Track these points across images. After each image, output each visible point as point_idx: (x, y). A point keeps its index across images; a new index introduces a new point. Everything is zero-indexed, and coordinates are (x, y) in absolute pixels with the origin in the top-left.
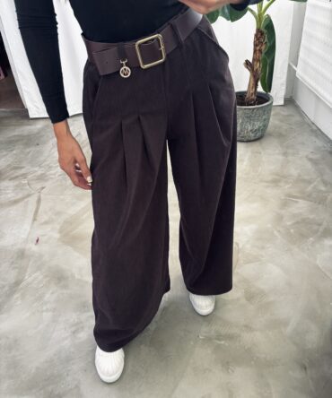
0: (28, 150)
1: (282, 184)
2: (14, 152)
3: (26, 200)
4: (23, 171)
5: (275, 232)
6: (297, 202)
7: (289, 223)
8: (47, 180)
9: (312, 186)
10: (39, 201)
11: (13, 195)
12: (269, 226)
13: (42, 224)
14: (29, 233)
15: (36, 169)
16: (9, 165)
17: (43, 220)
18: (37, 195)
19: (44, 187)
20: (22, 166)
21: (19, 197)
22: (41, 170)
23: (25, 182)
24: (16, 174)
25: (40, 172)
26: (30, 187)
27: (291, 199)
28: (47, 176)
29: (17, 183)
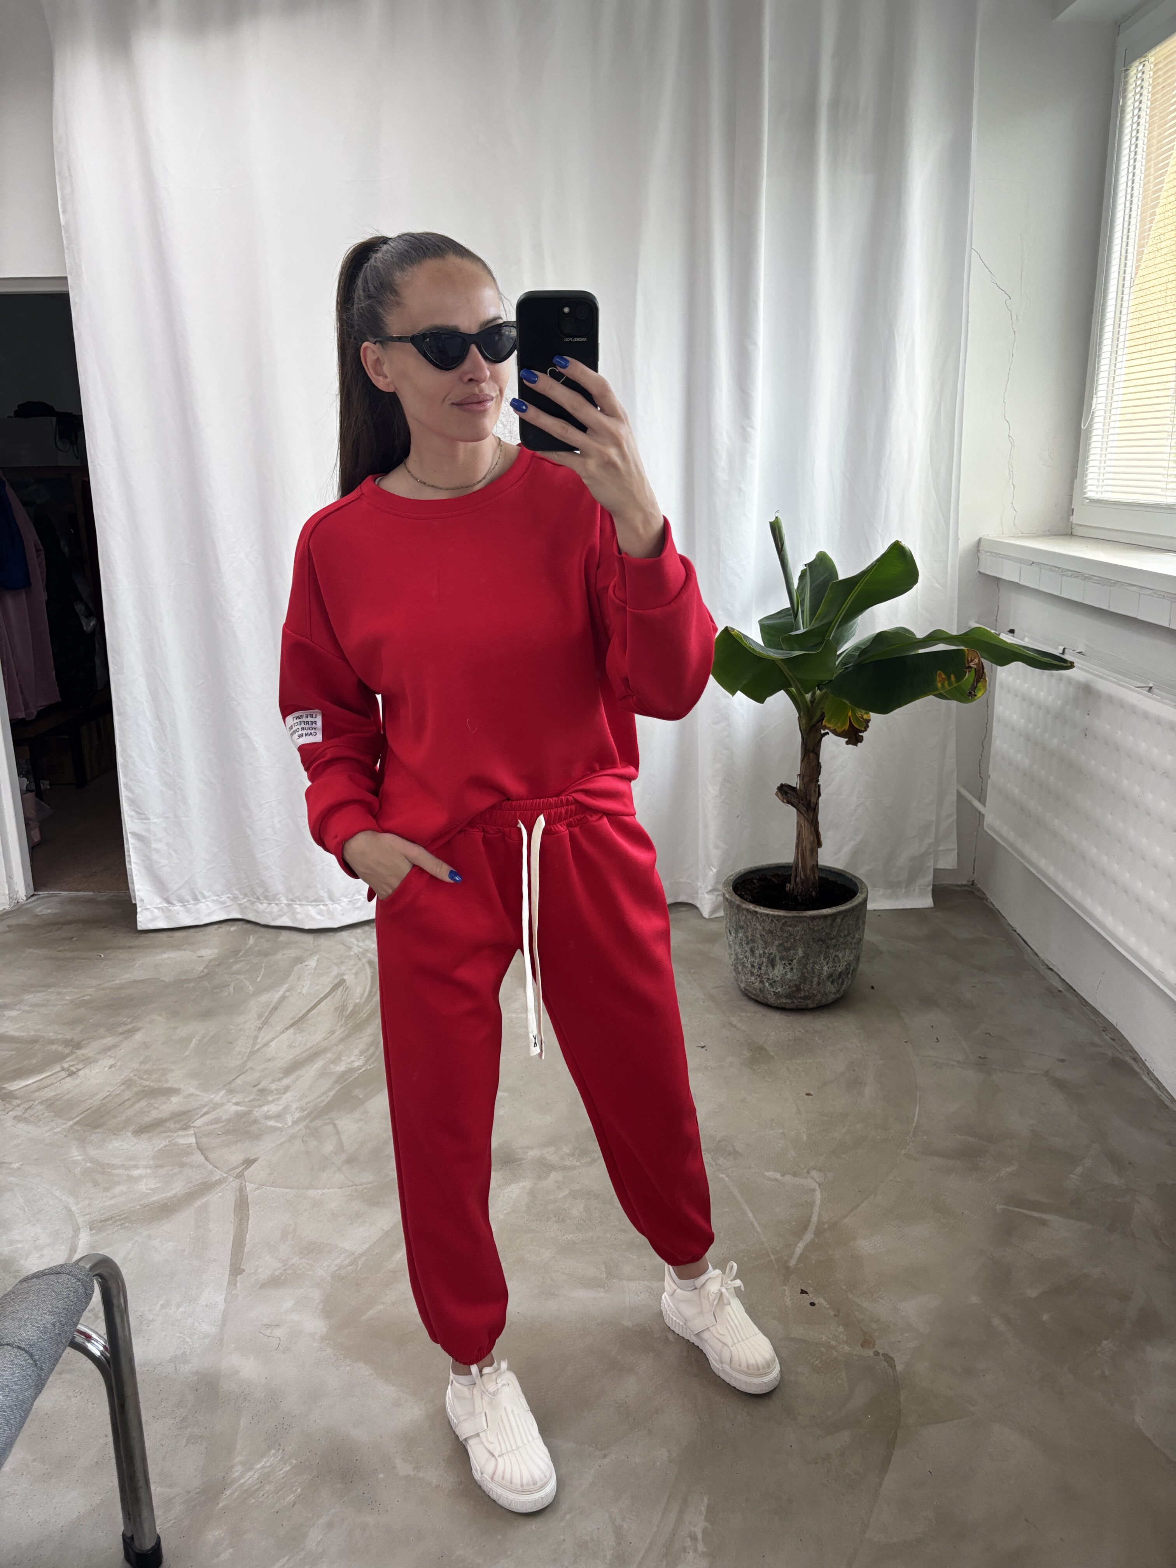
0: (183, 1031)
1: (988, 1163)
2: (138, 1037)
3: (198, 1203)
4: (175, 1103)
5: (996, 1321)
6: (1044, 1223)
7: (1032, 1293)
8: (257, 1137)
9: (1079, 1170)
10: (242, 1206)
11: (153, 1184)
12: (974, 1299)
13: (263, 1286)
14: (225, 1319)
15: (219, 1096)
16: (128, 1083)
17: (264, 1274)
18: (233, 1183)
19: (252, 1158)
20: (169, 1085)
21: (174, 1192)
22: (234, 1101)
23: (189, 1142)
24: (155, 1114)
25: (232, 1109)
26: (206, 1158)
27: (1023, 1211)
28: (255, 1121)
29: (162, 1145)
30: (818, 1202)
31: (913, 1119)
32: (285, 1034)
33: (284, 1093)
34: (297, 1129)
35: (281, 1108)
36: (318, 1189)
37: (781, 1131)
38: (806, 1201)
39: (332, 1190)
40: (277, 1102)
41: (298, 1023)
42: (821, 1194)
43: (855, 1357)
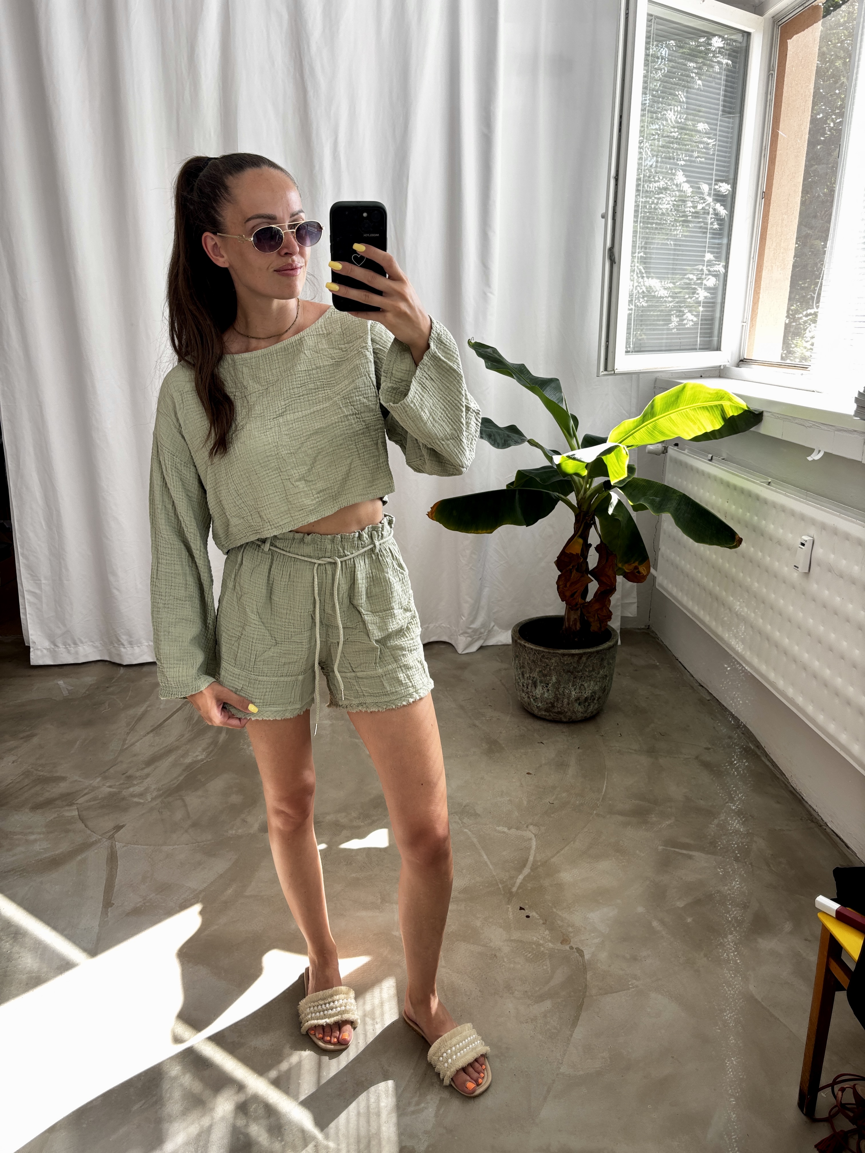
0: (70, 736)
1: (653, 818)
2: (35, 740)
3: (79, 858)
4: (63, 787)
5: (655, 924)
6: (690, 857)
7: (680, 904)
8: (125, 810)
9: (716, 821)
10: (112, 858)
11: (45, 845)
12: (640, 909)
13: (128, 915)
14: (98, 938)
15: (96, 781)
16: (27, 774)
17: (128, 906)
18: (106, 843)
19: (121, 824)
20: (58, 774)
21: (61, 850)
22: (107, 785)
23: (72, 815)
24: (47, 795)
25: (106, 790)
26: (86, 826)
27: (677, 850)
28: (123, 799)
29: (52, 818)
30: (534, 847)
31: (602, 790)
32: (146, 737)
33: (146, 778)
34: (154, 804)
35: (142, 789)
36: (170, 845)
37: (508, 799)
38: (525, 847)
39: (181, 846)
40: (140, 785)
41: (157, 729)
42: (536, 841)
43: (556, 951)
